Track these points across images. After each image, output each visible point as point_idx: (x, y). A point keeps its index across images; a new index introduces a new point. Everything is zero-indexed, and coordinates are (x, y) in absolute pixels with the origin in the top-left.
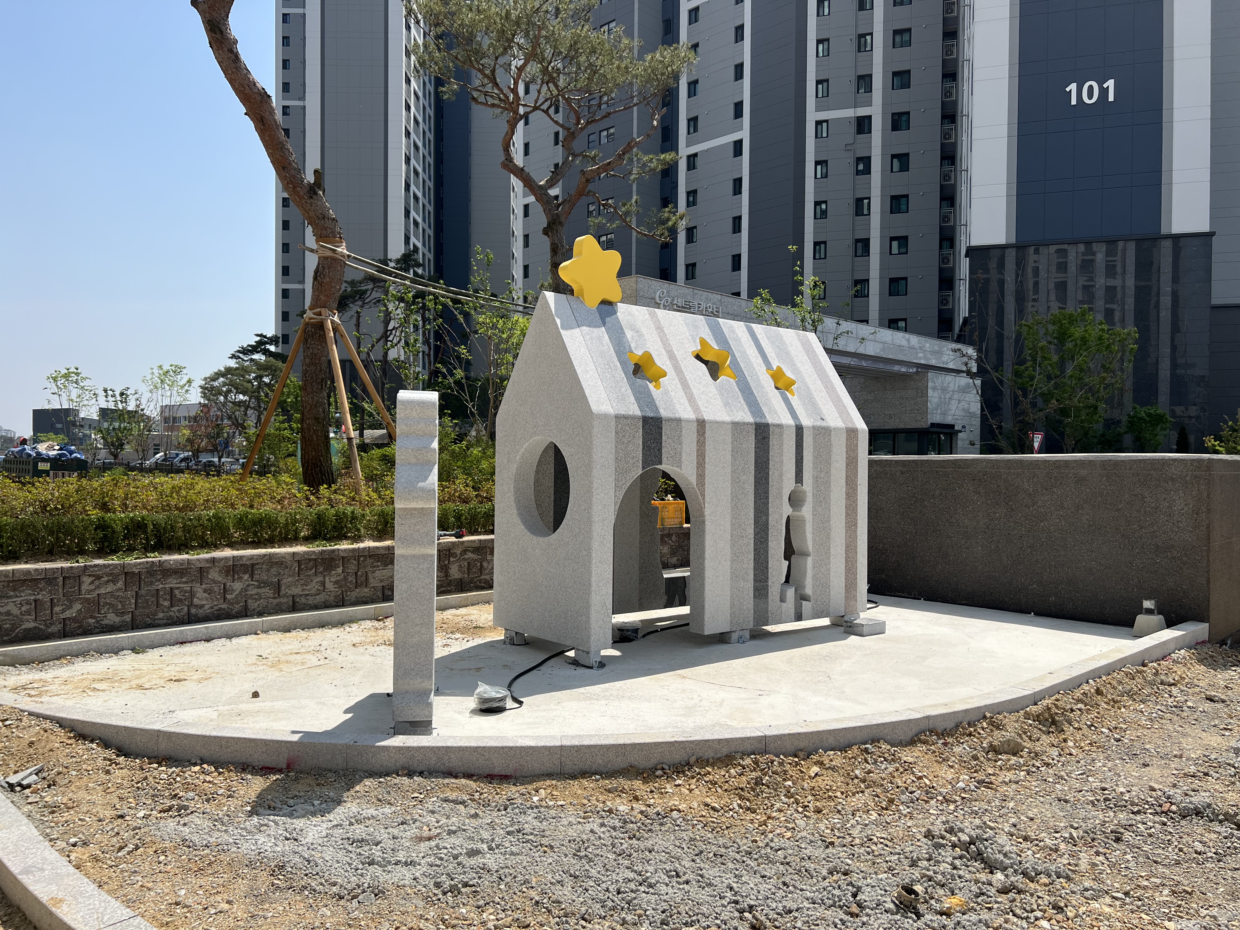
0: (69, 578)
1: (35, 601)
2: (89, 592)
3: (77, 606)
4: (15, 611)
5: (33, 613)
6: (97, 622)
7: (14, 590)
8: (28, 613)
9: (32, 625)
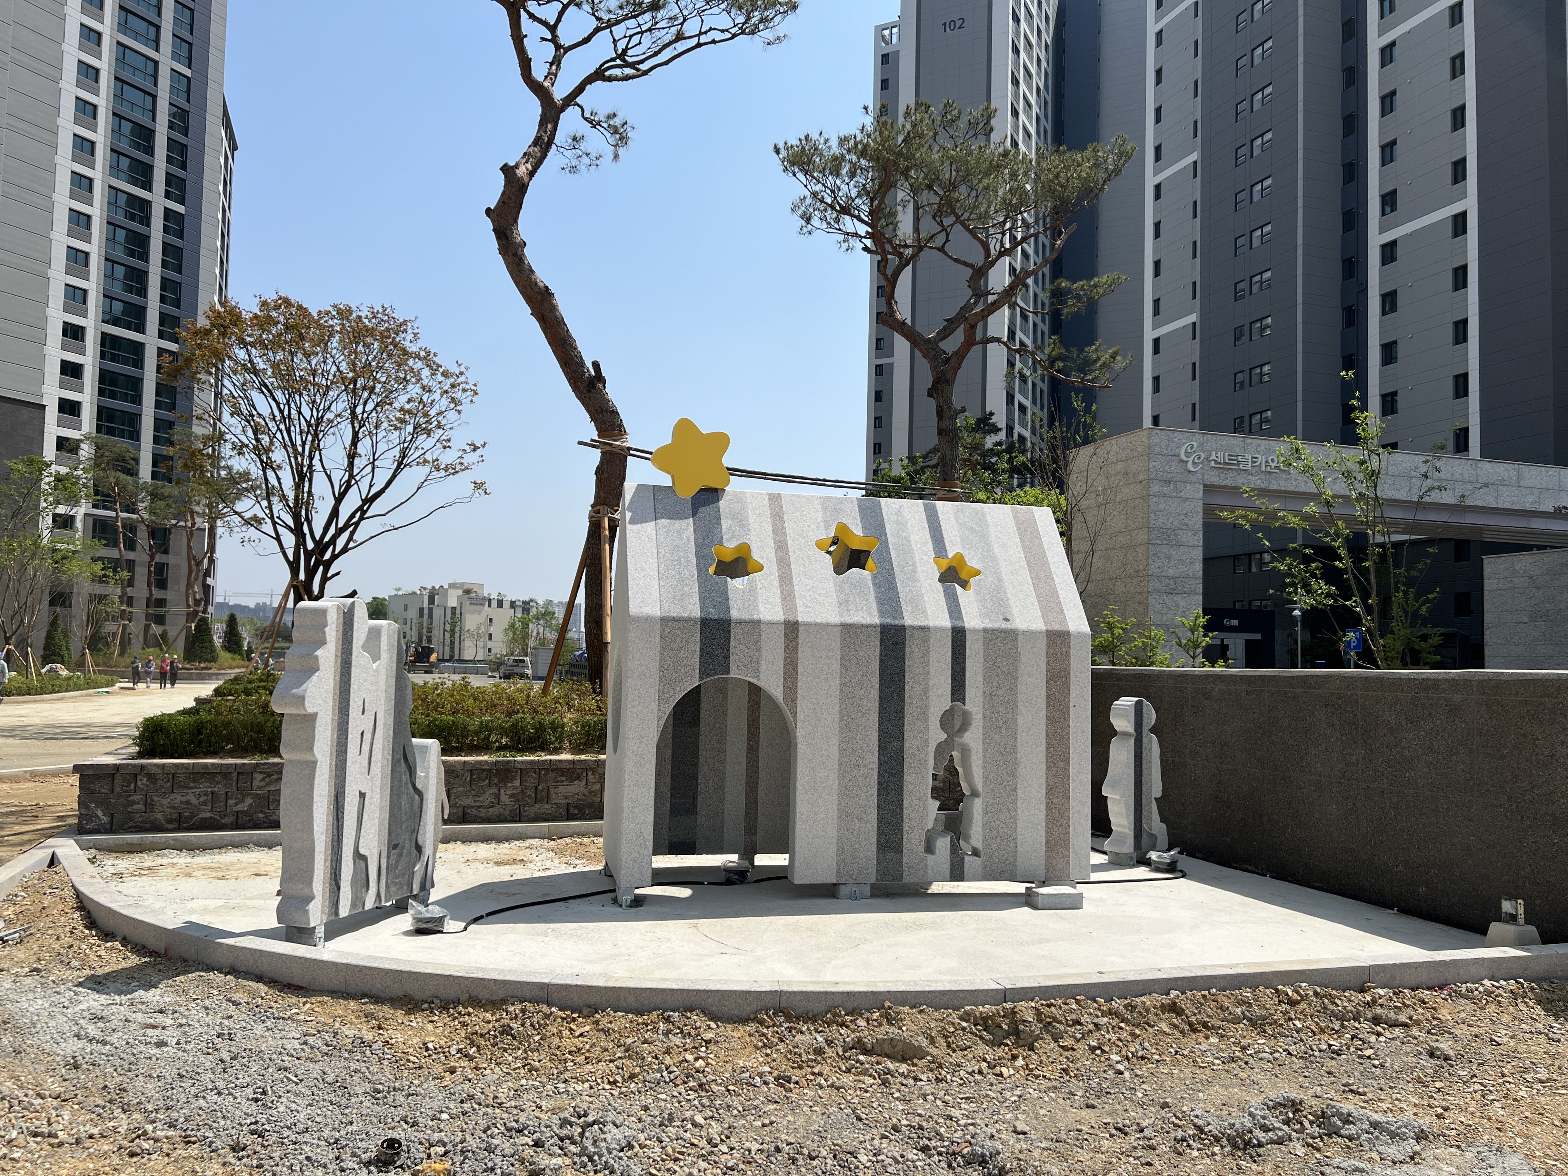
0: (242, 773)
1: (212, 793)
2: (260, 788)
3: (249, 801)
4: (194, 801)
5: (210, 805)
6: (266, 817)
7: (195, 781)
8: (205, 803)
9: (208, 815)
